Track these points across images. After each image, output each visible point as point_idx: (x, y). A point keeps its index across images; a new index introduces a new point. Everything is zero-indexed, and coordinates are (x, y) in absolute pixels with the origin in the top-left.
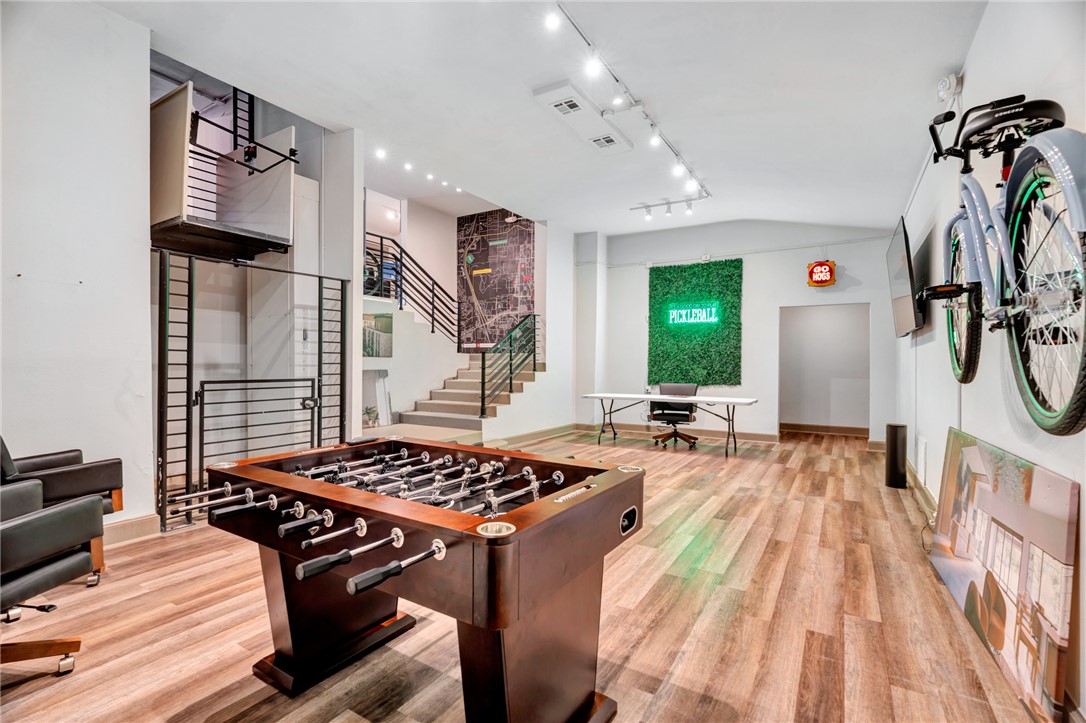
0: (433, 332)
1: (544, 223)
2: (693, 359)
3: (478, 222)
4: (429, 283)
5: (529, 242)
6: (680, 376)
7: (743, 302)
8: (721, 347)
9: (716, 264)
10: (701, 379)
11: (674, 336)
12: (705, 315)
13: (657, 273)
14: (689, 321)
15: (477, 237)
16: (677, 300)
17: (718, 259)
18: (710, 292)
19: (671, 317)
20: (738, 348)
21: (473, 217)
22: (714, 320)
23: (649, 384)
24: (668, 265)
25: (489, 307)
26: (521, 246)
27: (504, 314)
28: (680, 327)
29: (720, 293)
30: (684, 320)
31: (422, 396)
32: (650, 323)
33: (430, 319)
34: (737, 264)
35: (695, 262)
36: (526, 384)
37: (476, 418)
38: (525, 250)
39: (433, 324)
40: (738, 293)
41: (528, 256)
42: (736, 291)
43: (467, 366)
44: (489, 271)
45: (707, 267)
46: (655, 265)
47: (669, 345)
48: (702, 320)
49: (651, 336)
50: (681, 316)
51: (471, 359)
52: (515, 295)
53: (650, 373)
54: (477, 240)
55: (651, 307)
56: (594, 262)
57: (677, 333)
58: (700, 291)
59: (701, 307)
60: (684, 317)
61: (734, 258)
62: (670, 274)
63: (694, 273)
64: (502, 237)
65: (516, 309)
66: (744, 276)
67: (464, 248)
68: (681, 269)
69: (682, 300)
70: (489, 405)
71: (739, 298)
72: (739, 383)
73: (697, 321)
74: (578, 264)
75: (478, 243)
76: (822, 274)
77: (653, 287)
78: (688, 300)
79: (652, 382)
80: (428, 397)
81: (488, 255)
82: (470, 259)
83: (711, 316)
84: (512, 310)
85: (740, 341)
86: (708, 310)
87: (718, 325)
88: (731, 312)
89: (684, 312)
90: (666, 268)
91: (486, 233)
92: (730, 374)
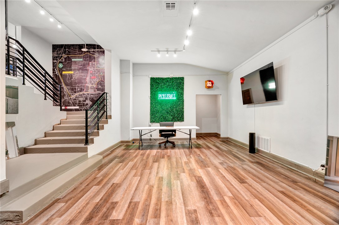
0: (45, 99)
1: (110, 51)
2: (168, 113)
3: (65, 48)
4: (43, 72)
5: (94, 61)
6: (163, 119)
7: (184, 92)
8: (178, 108)
9: (176, 78)
10: (170, 120)
11: (160, 104)
12: (171, 97)
13: (153, 79)
14: (166, 99)
15: (65, 56)
16: (161, 91)
17: (176, 77)
18: (173, 88)
19: (159, 97)
20: (183, 108)
21: (62, 46)
22: (175, 98)
23: (151, 123)
24: (157, 77)
25: (72, 89)
26: (90, 63)
27: (81, 93)
28: (162, 101)
29: (177, 89)
30: (164, 98)
31: (40, 136)
32: (151, 99)
33: (44, 92)
34: (182, 79)
35: (168, 77)
36: (105, 126)
37: (82, 145)
38: (92, 65)
39: (45, 95)
40: (183, 89)
41: (94, 67)
42: (182, 88)
43: (66, 118)
44: (72, 72)
45: (172, 79)
46: (153, 77)
47: (158, 107)
48: (170, 98)
49: (151, 104)
50: (163, 97)
51: (67, 114)
52: (87, 85)
53: (151, 118)
54: (65, 57)
55: (151, 93)
56: (129, 73)
57: (162, 103)
58: (170, 88)
59: (170, 93)
60: (164, 97)
61: (181, 77)
62: (159, 80)
63: (168, 81)
64: (79, 57)
65: (88, 91)
66: (184, 83)
67: (57, 60)
68: (163, 79)
69: (163, 90)
70: (90, 137)
71: (183, 91)
72: (183, 121)
73: (169, 98)
74: (121, 73)
75: (65, 59)
76: (209, 84)
77: (152, 85)
78: (165, 91)
79: (152, 121)
80: (44, 135)
81: (71, 65)
82: (61, 66)
83: (174, 97)
84: (86, 91)
85: (183, 106)
86: (173, 95)
87: (176, 100)
88: (180, 96)
89: (164, 95)
90: (157, 78)
91: (70, 54)
92: (181, 118)
